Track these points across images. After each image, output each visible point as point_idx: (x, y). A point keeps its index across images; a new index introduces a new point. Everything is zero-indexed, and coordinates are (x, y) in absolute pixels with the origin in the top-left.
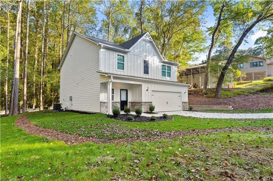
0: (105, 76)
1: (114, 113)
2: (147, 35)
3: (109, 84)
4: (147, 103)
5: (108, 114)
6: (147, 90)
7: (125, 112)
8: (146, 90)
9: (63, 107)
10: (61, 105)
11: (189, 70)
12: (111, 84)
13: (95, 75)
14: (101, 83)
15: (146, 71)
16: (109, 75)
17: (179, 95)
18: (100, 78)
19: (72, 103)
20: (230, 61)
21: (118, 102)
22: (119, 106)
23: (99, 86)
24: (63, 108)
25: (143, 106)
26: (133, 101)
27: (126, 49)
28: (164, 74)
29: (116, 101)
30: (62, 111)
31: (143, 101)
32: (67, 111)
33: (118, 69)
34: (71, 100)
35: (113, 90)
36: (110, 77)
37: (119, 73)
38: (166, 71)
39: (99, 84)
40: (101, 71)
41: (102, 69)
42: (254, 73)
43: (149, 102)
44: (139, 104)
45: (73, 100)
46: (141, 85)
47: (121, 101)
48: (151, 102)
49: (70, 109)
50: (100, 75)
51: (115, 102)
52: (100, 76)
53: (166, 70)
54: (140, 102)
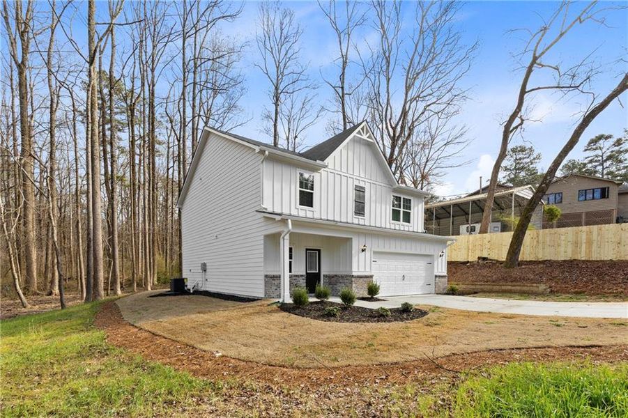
0: (275, 219)
1: (295, 301)
2: (363, 129)
3: (283, 238)
4: (362, 277)
5: (281, 300)
6: (363, 251)
7: (318, 298)
8: (361, 250)
9: (190, 285)
10: (185, 280)
11: (443, 208)
12: (287, 237)
13: (254, 218)
14: (267, 237)
15: (360, 209)
16: (283, 217)
17: (429, 260)
18: (263, 224)
19: (207, 277)
20: (547, 185)
21: (302, 276)
22: (303, 282)
23: (262, 242)
24: (189, 287)
25: (354, 285)
26: (332, 273)
27: (318, 161)
28: (396, 215)
29: (296, 274)
30: (187, 293)
31: (354, 274)
32: (197, 292)
33: (300, 204)
34: (205, 271)
35: (291, 250)
36: (284, 221)
37: (302, 214)
38: (402, 210)
39: (262, 238)
40: (264, 210)
41: (267, 205)
42: (587, 214)
43: (366, 277)
44: (346, 281)
45: (207, 271)
46: (351, 239)
47: (307, 273)
48: (371, 277)
49: (202, 289)
50: (264, 217)
51: (296, 276)
52: (262, 220)
53: (400, 208)
54: (347, 276)
